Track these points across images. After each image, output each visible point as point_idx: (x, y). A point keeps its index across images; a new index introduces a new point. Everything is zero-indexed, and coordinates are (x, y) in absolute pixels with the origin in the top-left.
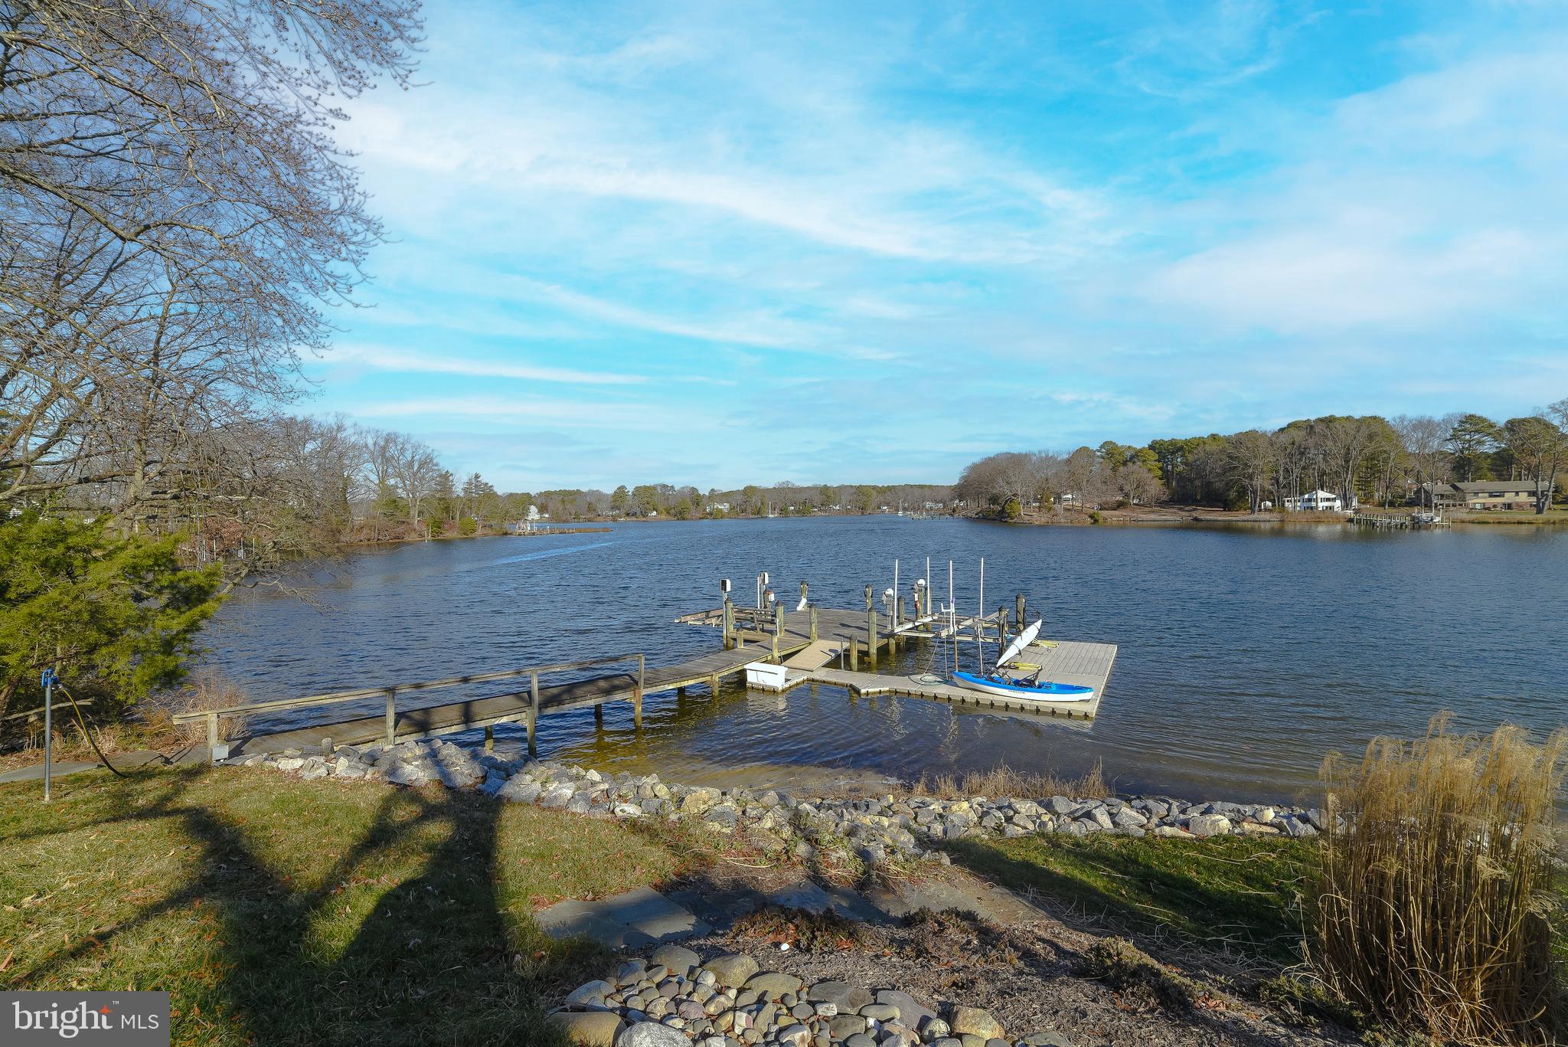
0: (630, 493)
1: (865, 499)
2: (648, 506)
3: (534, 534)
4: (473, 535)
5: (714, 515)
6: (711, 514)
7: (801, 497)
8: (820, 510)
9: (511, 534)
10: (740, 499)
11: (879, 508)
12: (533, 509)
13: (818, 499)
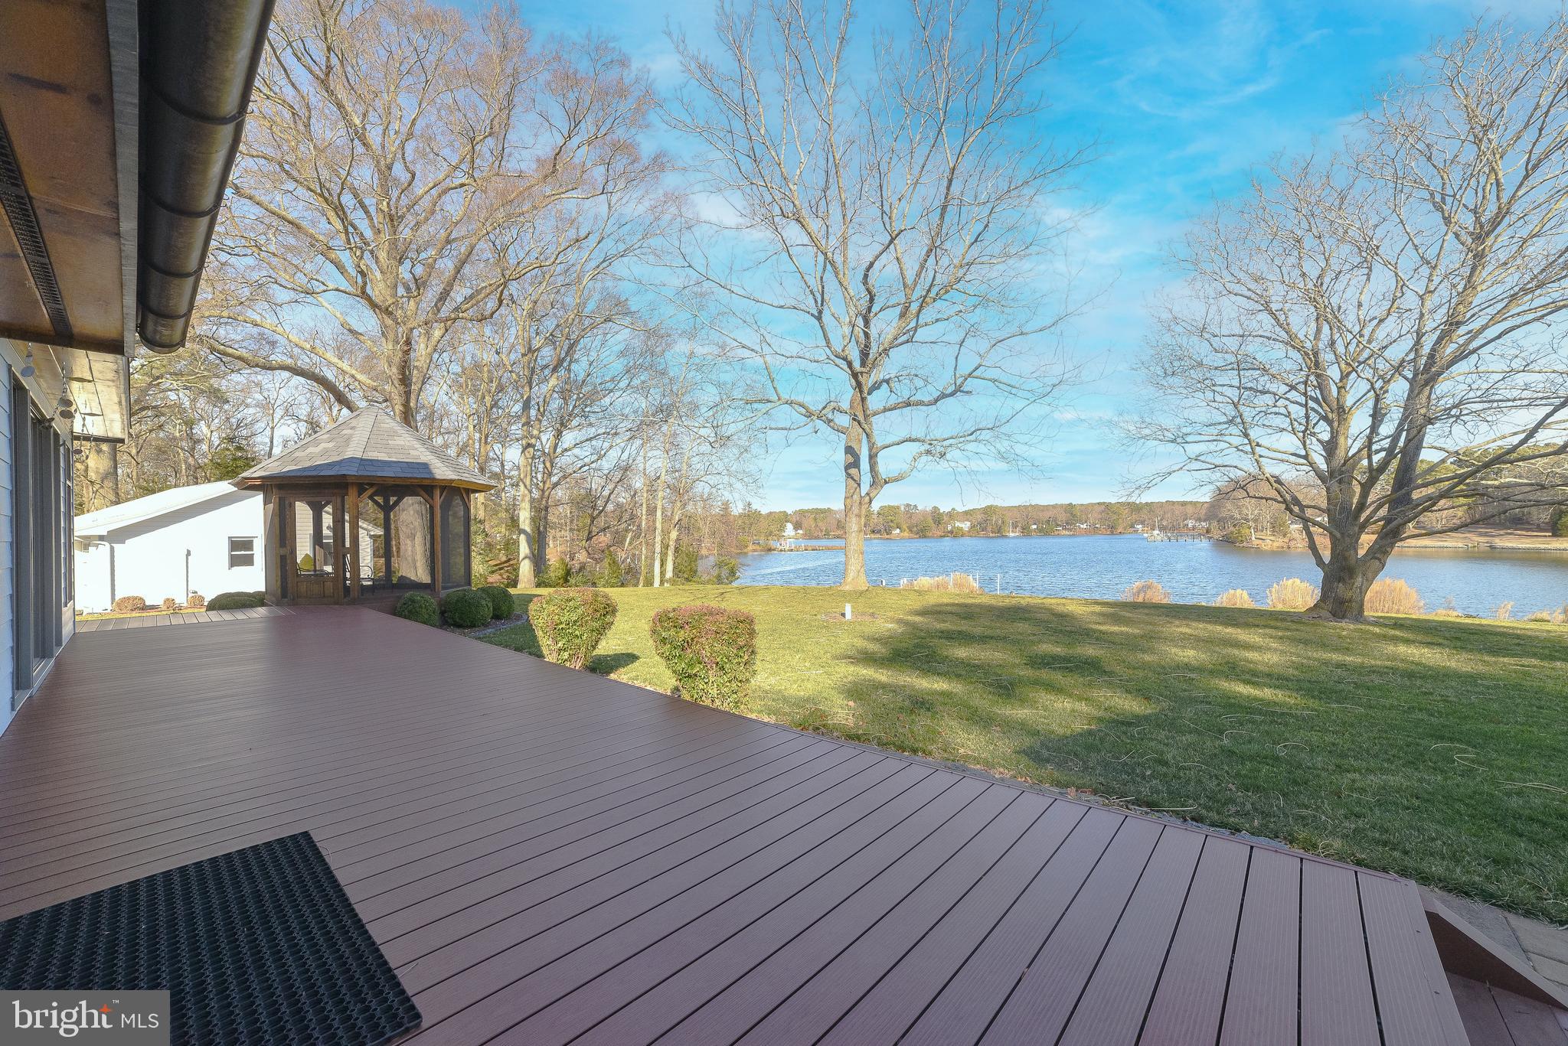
0: (876, 512)
1: (1115, 517)
2: (892, 524)
3: (792, 550)
4: (746, 550)
5: (955, 534)
6: (951, 532)
7: (1047, 515)
8: (1065, 529)
9: (774, 550)
10: (980, 517)
11: (1132, 526)
12: (789, 526)
13: (1062, 517)
